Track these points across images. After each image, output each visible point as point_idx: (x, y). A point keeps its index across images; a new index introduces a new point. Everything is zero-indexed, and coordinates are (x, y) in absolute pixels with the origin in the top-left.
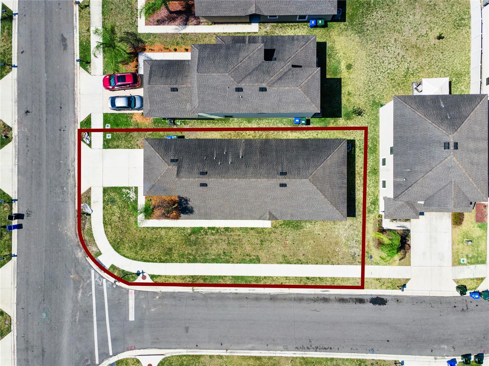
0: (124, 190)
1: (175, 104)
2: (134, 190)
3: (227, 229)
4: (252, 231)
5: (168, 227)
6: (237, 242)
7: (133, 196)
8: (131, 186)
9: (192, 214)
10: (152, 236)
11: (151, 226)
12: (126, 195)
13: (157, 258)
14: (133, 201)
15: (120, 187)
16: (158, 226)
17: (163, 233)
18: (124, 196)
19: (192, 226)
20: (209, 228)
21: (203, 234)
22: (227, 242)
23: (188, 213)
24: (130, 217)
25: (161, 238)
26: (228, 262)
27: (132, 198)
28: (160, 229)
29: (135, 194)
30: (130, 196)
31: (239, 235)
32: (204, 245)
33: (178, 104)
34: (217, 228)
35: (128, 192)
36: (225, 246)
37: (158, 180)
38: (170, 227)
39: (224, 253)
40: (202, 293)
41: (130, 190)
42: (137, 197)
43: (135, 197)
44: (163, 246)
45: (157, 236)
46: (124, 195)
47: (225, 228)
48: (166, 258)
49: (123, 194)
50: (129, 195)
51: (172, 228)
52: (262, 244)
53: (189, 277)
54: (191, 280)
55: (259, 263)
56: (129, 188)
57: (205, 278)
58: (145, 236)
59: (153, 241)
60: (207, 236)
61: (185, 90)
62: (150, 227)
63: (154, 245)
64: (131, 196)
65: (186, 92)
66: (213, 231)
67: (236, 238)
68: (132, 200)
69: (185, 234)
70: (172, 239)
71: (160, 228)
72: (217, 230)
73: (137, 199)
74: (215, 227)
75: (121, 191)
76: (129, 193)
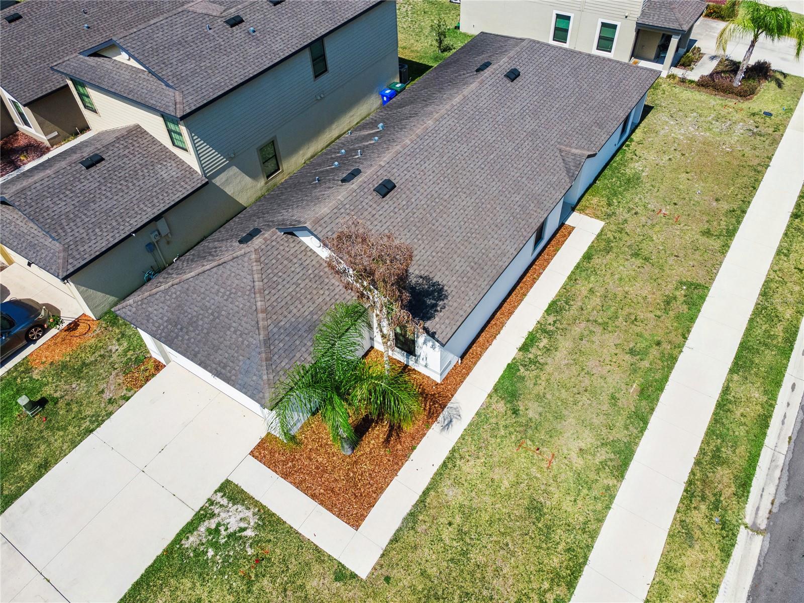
0: (192, 540)
1: (124, 188)
2: (224, 501)
3: (554, 308)
4: (596, 261)
5: (441, 462)
6: (610, 306)
7: (242, 515)
8: (199, 503)
9: (446, 297)
10: (439, 547)
11: (397, 524)
12: (215, 545)
13: (546, 585)
14: (257, 527)
15: (166, 550)
16: (416, 498)
17: (452, 494)
18: (211, 552)
19: (490, 388)
20: (524, 348)
21: (534, 373)
22: (598, 329)
23: (436, 305)
24: (302, 587)
25: (467, 513)
26: (671, 360)
27: (243, 525)
28: (432, 493)
29: (240, 508)
30: (231, 530)
31: (591, 291)
32: (575, 390)
33: (134, 185)
34: (536, 330)
35: (213, 526)
36: (611, 339)
37: (264, 311)
38: (448, 458)
39: (632, 352)
40: (782, 504)
41: (213, 515)
42: (256, 503)
43: (249, 514)
44: (506, 527)
45: (450, 524)
46: (205, 553)
47: (548, 311)
48: (560, 547)
49: (197, 555)
50: (223, 533)
51: (453, 451)
52: (646, 259)
53: (688, 508)
54: (703, 507)
55: (708, 289)
56: (203, 515)
57: (713, 457)
58: (423, 573)
59: (464, 553)
60: (549, 369)
61: (121, 146)
62: (399, 530)
63: (481, 559)
64: (233, 527)
65: (127, 151)
66: (541, 345)
67: (596, 301)
68: (249, 533)
69: (502, 423)
70: (496, 477)
71: (425, 493)
72: (545, 331)
73: (264, 507)
74: (531, 333)
75: (183, 554)
76: (219, 525)
